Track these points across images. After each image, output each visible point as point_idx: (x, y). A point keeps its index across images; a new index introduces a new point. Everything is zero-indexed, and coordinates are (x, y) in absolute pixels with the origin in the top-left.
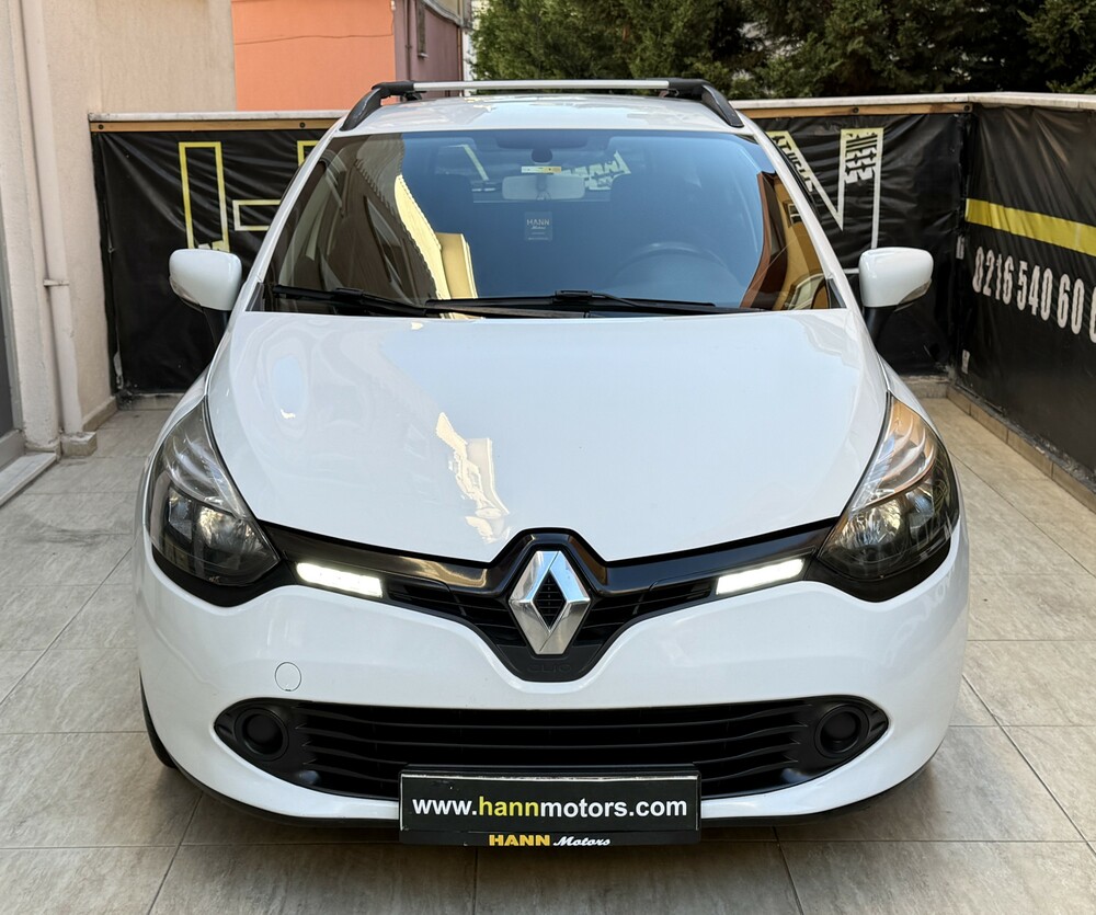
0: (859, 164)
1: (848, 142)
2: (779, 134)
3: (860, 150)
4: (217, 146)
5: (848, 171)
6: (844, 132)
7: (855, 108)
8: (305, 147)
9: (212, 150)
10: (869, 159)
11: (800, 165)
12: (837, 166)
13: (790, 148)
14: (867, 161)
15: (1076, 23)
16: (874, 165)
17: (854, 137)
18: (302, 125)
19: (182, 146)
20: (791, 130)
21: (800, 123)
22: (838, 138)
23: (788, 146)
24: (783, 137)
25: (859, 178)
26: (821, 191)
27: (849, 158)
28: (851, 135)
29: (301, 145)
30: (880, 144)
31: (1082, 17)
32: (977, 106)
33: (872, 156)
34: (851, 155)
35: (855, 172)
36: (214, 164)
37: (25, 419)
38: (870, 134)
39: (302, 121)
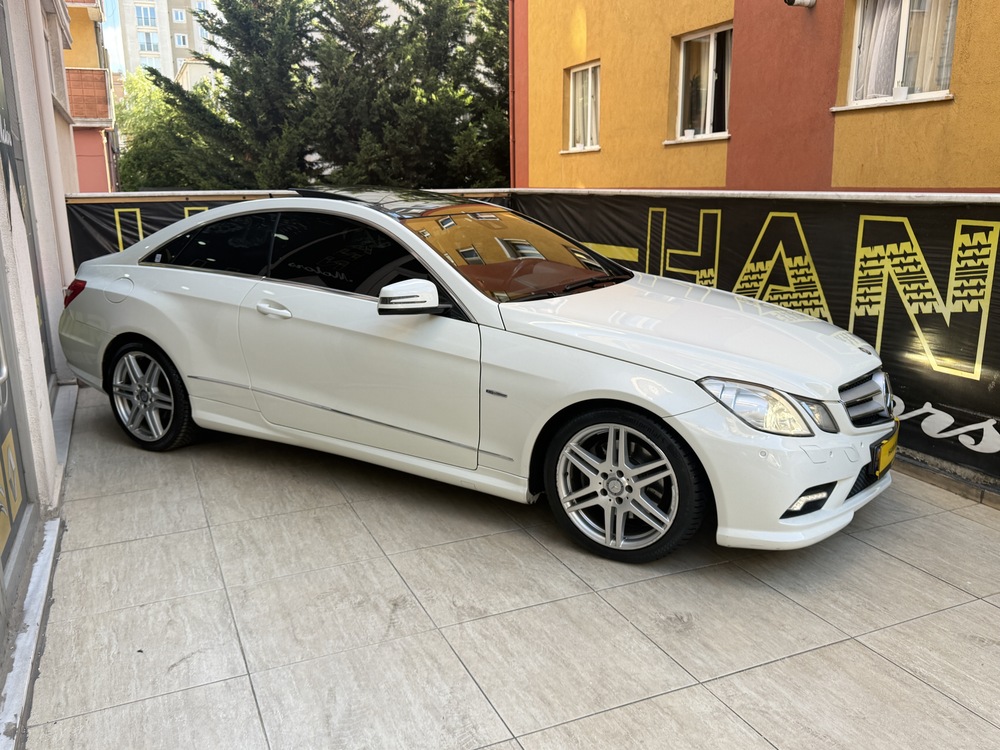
4: (138, 211)
7: (463, 194)
8: (189, 210)
9: (135, 213)
15: (471, 159)
18: (187, 199)
19: (116, 211)
29: (186, 209)
31: (473, 157)
32: (513, 194)
36: (136, 220)
37: (56, 367)
39: (187, 197)
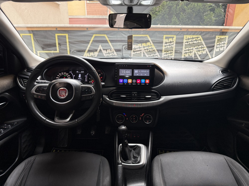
0: (220, 46)
1: (218, 40)
2: (198, 36)
3: (221, 42)
4: (32, 35)
5: (217, 48)
6: (217, 37)
8: (58, 36)
10: (223, 44)
11: (203, 45)
12: (214, 46)
13: (201, 40)
14: (222, 45)
16: (224, 46)
17: (220, 38)
18: (57, 29)
20: (202, 35)
21: (204, 33)
22: (215, 38)
23: (200, 40)
24: (199, 37)
25: (220, 50)
26: (208, 53)
27: (217, 44)
28: (219, 37)
29: (56, 35)
30: (227, 41)
33: (224, 44)
34: (218, 43)
35: (219, 48)
38: (224, 37)
39: (56, 28)
